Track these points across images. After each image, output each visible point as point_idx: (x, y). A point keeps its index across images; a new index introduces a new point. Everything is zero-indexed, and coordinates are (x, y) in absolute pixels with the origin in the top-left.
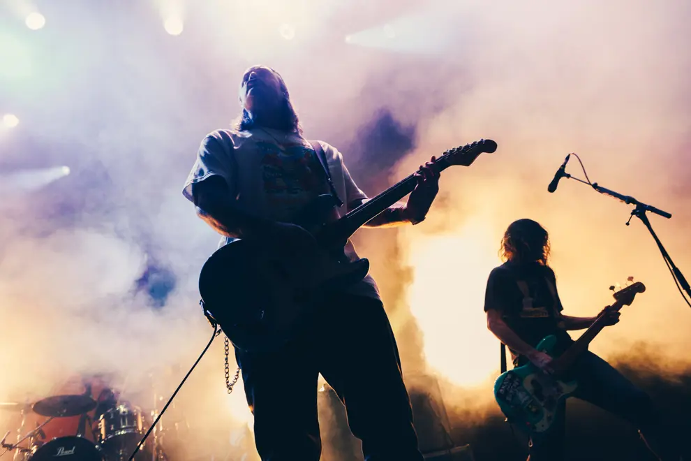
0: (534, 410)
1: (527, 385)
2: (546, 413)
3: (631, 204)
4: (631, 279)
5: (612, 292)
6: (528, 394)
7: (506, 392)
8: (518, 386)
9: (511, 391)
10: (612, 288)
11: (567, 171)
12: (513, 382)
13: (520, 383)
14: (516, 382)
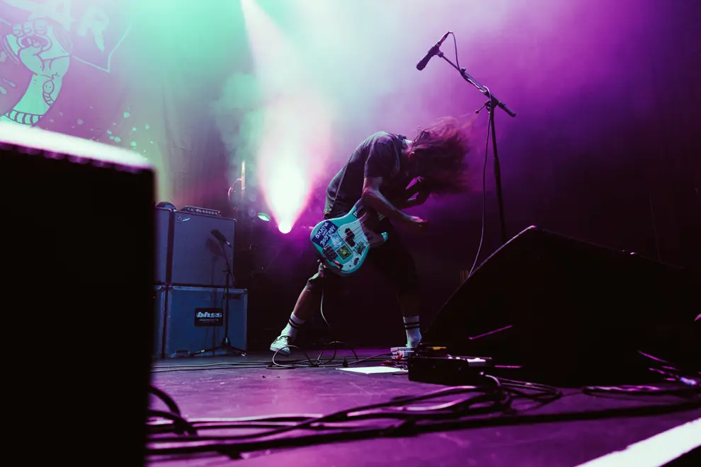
0: (344, 253)
2: (355, 256)
3: (489, 98)
6: (341, 240)
8: (333, 233)
9: (326, 236)
12: (328, 229)
13: (335, 231)
14: (331, 230)
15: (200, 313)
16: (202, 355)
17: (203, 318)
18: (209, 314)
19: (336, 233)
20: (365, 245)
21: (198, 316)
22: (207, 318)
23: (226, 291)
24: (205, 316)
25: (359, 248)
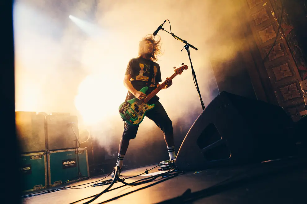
0: (134, 116)
1: (133, 106)
2: (139, 117)
3: (185, 43)
4: (183, 64)
5: (174, 69)
6: (132, 110)
7: (123, 110)
8: (129, 107)
9: (125, 109)
10: (175, 68)
11: (163, 27)
12: (126, 106)
13: (129, 106)
14: (128, 106)
15: (65, 162)
16: (68, 182)
17: (66, 164)
18: (69, 162)
19: (130, 107)
20: (144, 111)
21: (64, 164)
22: (68, 164)
23: (76, 150)
24: (67, 163)
25: (141, 113)
